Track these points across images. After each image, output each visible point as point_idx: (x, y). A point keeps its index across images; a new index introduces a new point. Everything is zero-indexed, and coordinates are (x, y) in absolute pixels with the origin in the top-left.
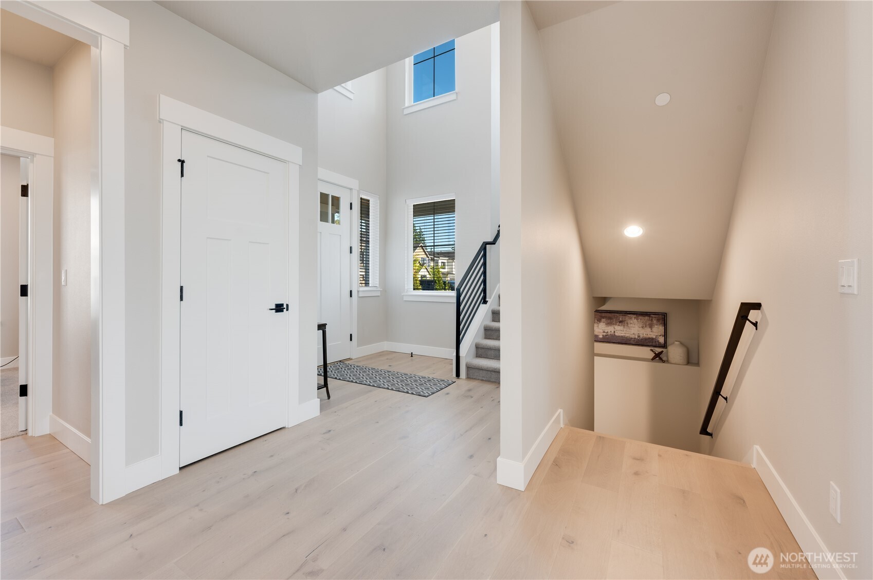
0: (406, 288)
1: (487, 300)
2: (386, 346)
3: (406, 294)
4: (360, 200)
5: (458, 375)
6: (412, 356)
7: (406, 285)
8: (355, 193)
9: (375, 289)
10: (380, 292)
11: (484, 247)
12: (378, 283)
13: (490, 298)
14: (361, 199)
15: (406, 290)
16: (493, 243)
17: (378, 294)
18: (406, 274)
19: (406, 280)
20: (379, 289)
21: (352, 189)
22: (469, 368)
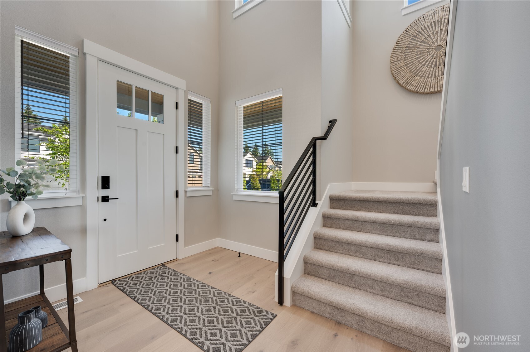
0: (236, 187)
1: (317, 202)
2: (218, 242)
3: (236, 193)
4: (188, 101)
5: (281, 302)
6: (239, 256)
7: (236, 185)
8: (181, 94)
9: (207, 188)
10: (211, 192)
11: (313, 144)
12: (210, 183)
13: (320, 200)
14: (190, 100)
15: (235, 190)
16: (324, 138)
17: (210, 193)
18: (236, 174)
19: (236, 180)
20: (212, 189)
21: (178, 88)
22: (294, 293)
